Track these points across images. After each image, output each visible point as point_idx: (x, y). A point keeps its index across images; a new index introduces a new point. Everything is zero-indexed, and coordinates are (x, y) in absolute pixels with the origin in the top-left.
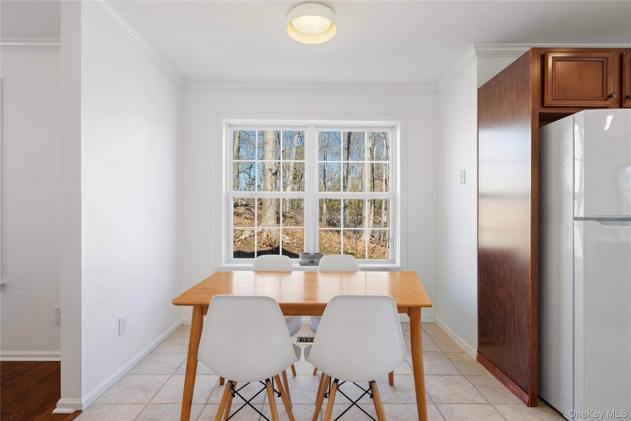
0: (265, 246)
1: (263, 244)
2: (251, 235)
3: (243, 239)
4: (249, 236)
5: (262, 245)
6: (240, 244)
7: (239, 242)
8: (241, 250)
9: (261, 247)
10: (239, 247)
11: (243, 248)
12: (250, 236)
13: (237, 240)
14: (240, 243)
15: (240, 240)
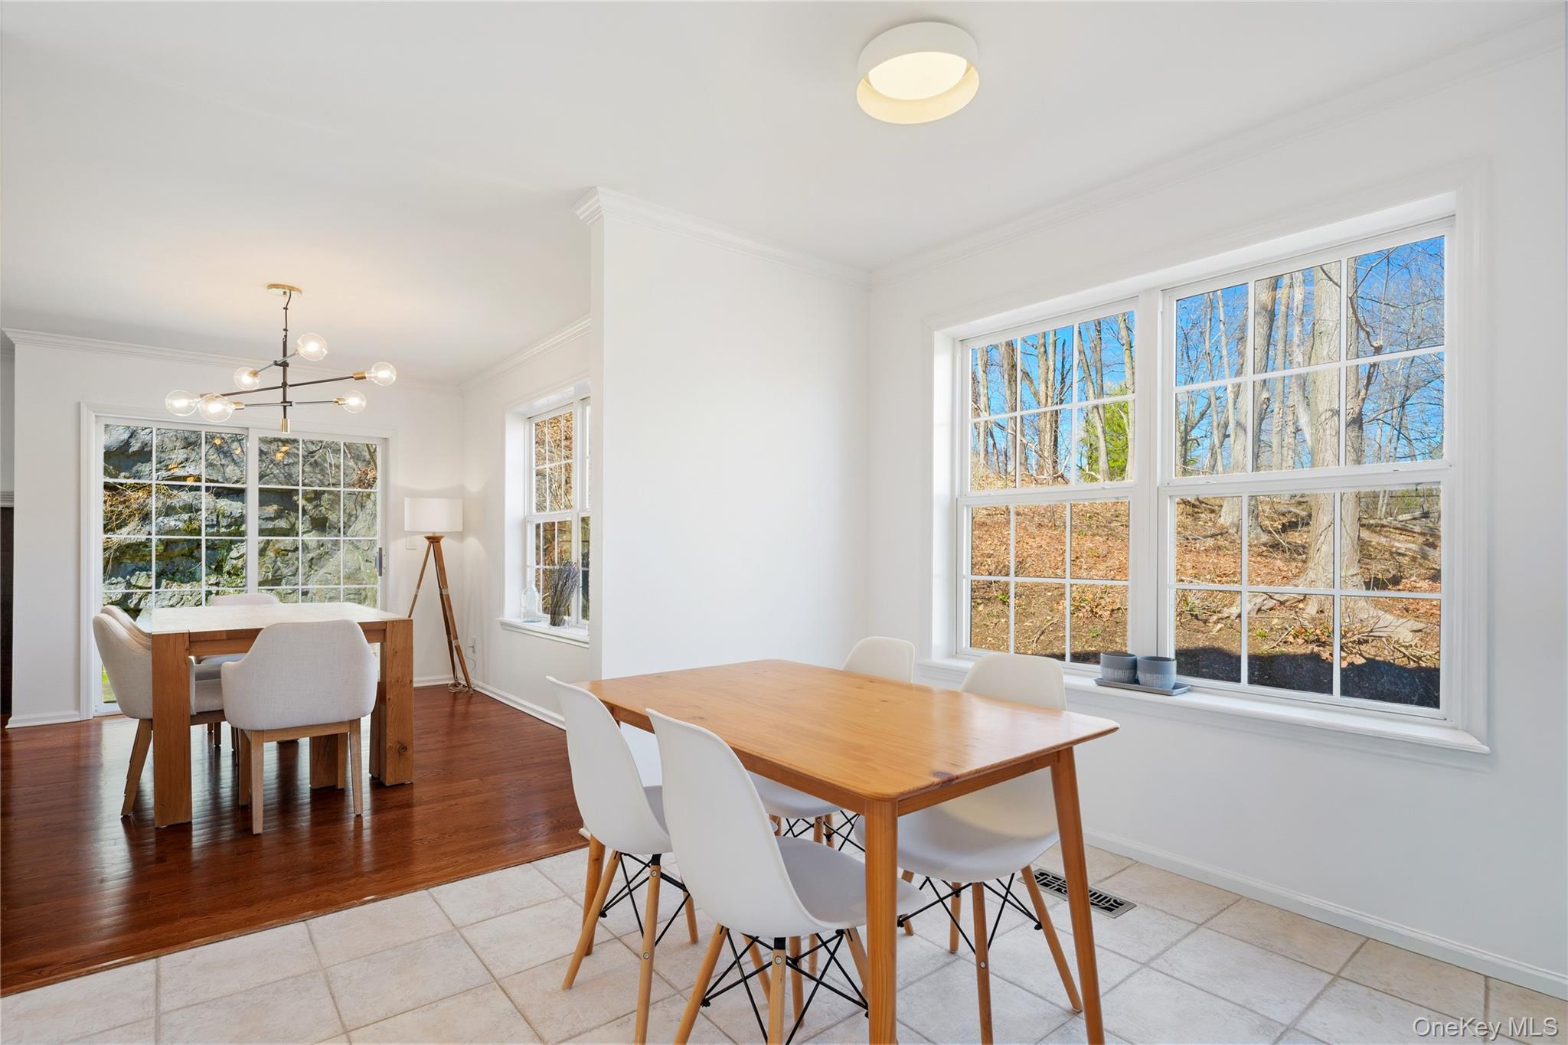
0: (1300, 641)
1: (1296, 637)
2: (1263, 608)
3: (1233, 617)
4: (1256, 608)
5: (1291, 639)
6: (1220, 630)
7: (1218, 623)
8: (1219, 644)
9: (1285, 642)
10: (1216, 639)
11: (1225, 640)
12: (1259, 610)
13: (1215, 617)
14: (1219, 626)
15: (1222, 619)
